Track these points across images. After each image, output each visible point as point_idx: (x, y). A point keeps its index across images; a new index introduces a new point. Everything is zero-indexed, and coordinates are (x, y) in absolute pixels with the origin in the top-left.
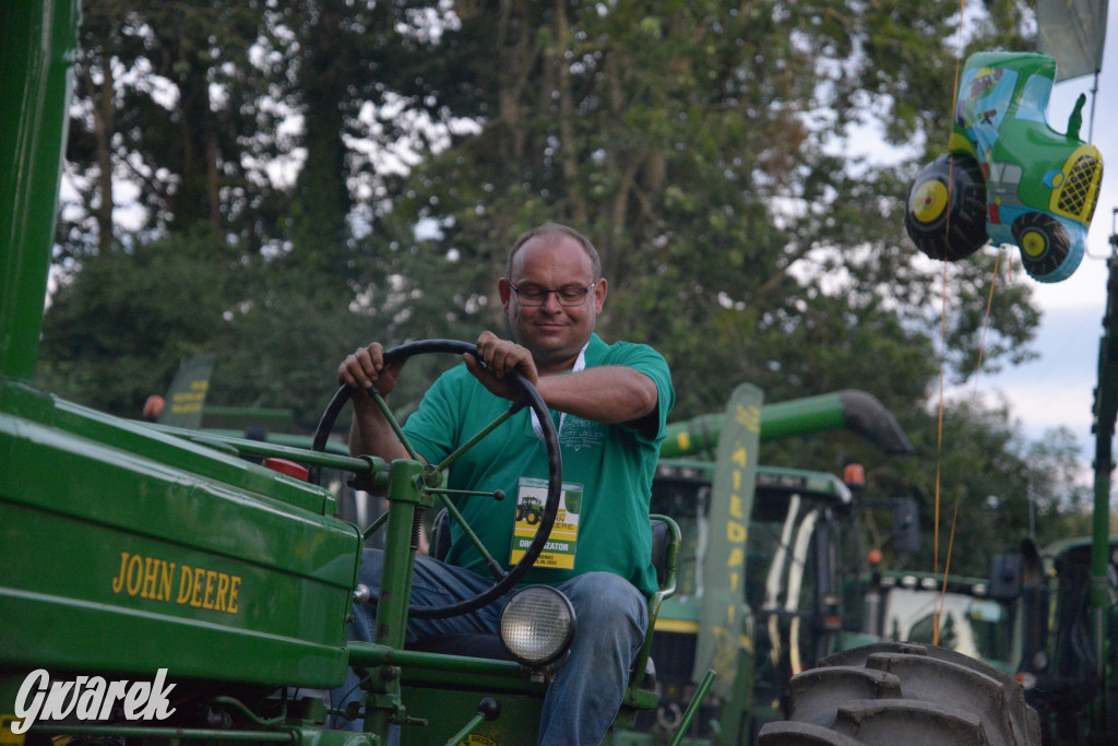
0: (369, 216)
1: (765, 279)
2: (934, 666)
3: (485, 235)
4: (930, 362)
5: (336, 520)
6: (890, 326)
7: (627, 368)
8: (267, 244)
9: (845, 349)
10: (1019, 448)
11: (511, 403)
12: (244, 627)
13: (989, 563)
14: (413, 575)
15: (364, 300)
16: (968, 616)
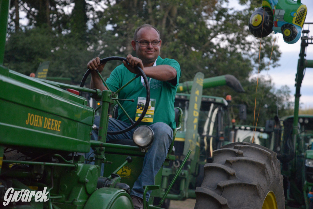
0: (93, 23)
1: (204, 43)
2: (252, 148)
3: (126, 29)
4: (250, 67)
5: (87, 106)
6: (239, 57)
7: (169, 66)
8: (64, 31)
9: (226, 63)
10: (274, 91)
11: (136, 75)
12: (62, 135)
13: (265, 123)
14: (108, 123)
15: (91, 47)
16: (259, 137)
